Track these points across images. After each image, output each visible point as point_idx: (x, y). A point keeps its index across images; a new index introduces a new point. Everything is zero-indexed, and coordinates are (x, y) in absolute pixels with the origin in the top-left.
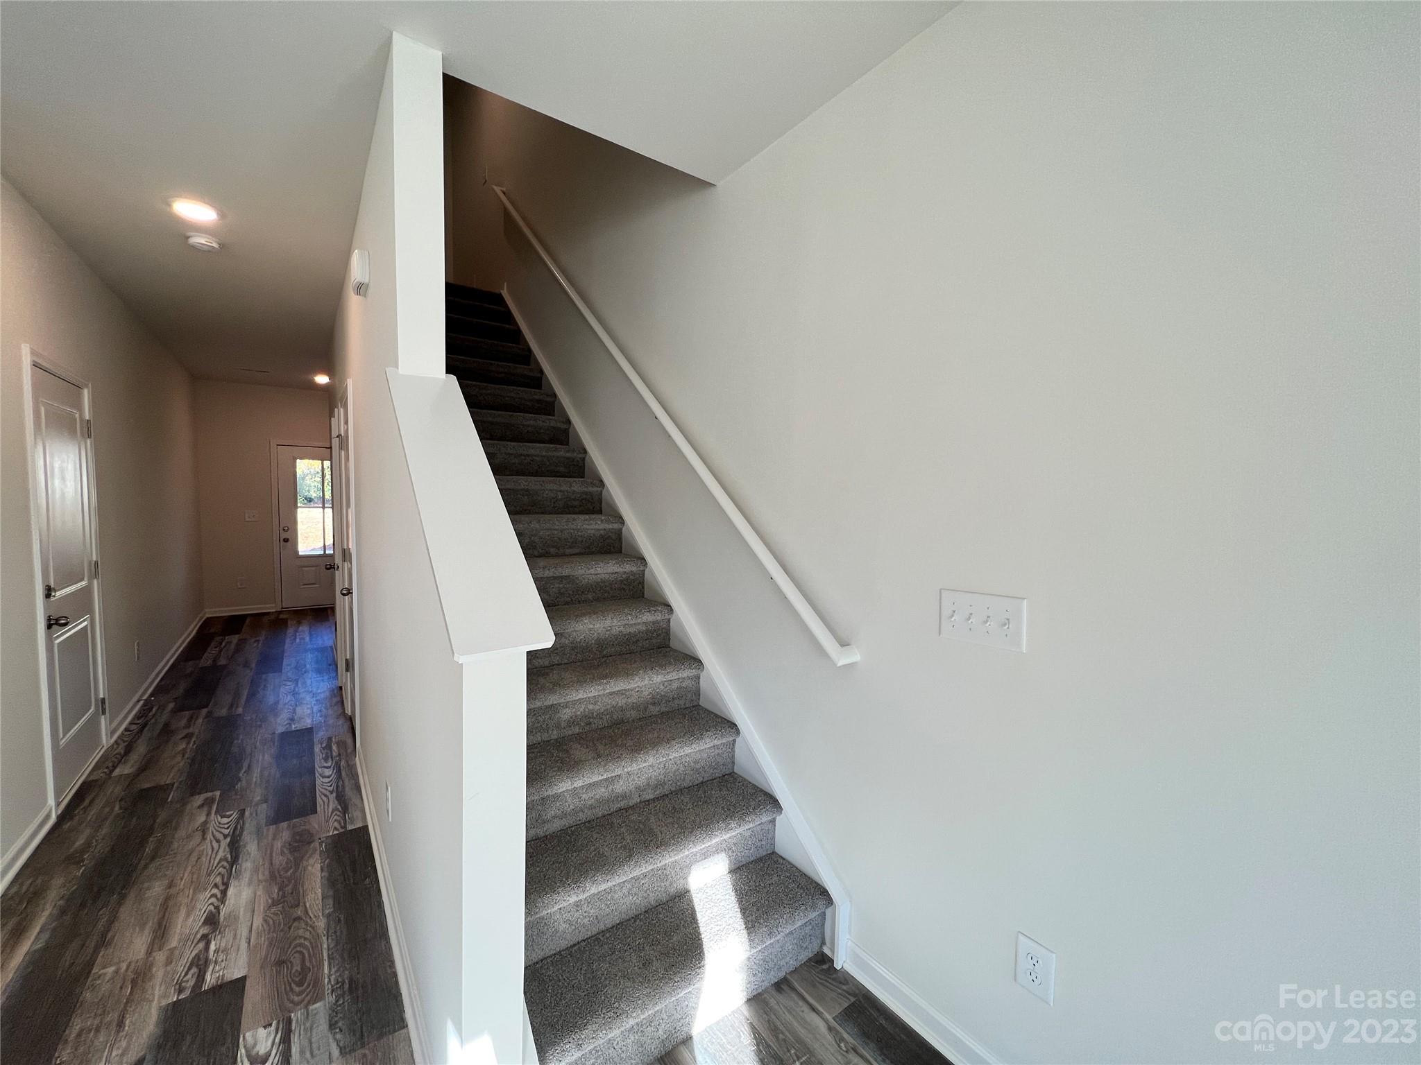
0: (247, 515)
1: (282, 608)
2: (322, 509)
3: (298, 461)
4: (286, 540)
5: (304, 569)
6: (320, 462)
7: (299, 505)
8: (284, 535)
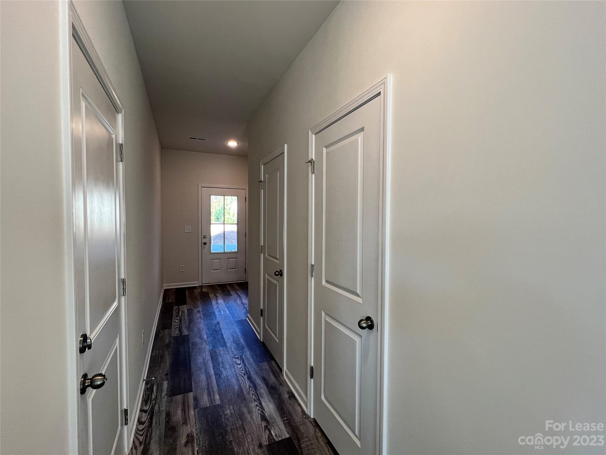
0: (186, 228)
1: (202, 284)
2: (223, 225)
3: (212, 196)
4: (205, 244)
5: (213, 260)
6: (223, 197)
7: (212, 222)
8: (204, 241)
